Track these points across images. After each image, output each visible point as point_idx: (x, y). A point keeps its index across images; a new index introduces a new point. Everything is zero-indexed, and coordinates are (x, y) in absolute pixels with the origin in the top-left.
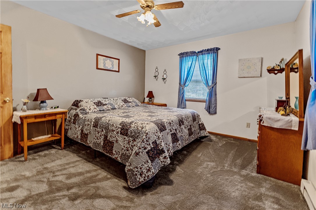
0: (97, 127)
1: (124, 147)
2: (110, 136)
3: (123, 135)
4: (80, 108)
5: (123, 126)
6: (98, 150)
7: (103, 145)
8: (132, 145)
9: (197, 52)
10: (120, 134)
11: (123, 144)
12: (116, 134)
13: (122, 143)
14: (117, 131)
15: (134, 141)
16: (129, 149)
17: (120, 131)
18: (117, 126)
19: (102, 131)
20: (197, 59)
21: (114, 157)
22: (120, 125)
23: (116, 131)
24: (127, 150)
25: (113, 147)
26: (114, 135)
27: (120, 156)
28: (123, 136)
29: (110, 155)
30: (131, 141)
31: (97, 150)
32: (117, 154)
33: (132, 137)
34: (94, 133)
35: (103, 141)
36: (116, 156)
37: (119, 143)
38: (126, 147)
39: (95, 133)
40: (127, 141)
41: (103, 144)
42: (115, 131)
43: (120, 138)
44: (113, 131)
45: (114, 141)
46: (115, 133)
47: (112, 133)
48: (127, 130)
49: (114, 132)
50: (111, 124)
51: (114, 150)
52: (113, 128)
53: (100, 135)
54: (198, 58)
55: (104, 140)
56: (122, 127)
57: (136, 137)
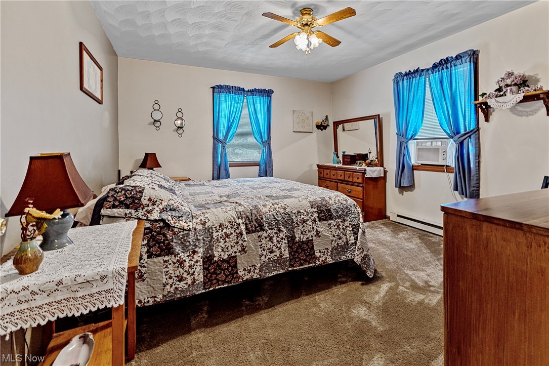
0: (264, 230)
1: (334, 236)
2: (300, 232)
3: (324, 220)
4: (161, 207)
5: (318, 207)
6: (275, 273)
7: (289, 257)
8: (343, 229)
9: (246, 89)
10: (320, 221)
11: (330, 233)
12: (313, 223)
13: (328, 233)
14: (312, 218)
15: (345, 221)
16: (341, 235)
17: (318, 217)
18: (308, 211)
19: (280, 231)
20: (245, 101)
21: (320, 261)
22: (312, 208)
23: (310, 220)
24: (340, 239)
25: (313, 248)
26: (310, 227)
27: (329, 254)
28: (325, 222)
29: (310, 263)
30: (340, 223)
31: (272, 275)
32: (324, 255)
33: (339, 217)
34: (256, 246)
35: (287, 250)
36: (323, 258)
37: (324, 235)
38: (336, 235)
39: (260, 243)
40: (335, 226)
41: (290, 253)
42: (308, 220)
43: (322, 227)
44: (305, 221)
45: (312, 236)
46: (311, 224)
47: (304, 226)
48: (329, 211)
49: (308, 223)
50: (294, 212)
51: (318, 251)
52: (302, 217)
53: (278, 241)
54: (247, 99)
55: (289, 247)
56: (317, 209)
57: (344, 215)
